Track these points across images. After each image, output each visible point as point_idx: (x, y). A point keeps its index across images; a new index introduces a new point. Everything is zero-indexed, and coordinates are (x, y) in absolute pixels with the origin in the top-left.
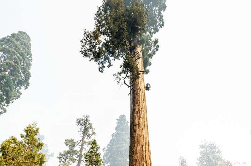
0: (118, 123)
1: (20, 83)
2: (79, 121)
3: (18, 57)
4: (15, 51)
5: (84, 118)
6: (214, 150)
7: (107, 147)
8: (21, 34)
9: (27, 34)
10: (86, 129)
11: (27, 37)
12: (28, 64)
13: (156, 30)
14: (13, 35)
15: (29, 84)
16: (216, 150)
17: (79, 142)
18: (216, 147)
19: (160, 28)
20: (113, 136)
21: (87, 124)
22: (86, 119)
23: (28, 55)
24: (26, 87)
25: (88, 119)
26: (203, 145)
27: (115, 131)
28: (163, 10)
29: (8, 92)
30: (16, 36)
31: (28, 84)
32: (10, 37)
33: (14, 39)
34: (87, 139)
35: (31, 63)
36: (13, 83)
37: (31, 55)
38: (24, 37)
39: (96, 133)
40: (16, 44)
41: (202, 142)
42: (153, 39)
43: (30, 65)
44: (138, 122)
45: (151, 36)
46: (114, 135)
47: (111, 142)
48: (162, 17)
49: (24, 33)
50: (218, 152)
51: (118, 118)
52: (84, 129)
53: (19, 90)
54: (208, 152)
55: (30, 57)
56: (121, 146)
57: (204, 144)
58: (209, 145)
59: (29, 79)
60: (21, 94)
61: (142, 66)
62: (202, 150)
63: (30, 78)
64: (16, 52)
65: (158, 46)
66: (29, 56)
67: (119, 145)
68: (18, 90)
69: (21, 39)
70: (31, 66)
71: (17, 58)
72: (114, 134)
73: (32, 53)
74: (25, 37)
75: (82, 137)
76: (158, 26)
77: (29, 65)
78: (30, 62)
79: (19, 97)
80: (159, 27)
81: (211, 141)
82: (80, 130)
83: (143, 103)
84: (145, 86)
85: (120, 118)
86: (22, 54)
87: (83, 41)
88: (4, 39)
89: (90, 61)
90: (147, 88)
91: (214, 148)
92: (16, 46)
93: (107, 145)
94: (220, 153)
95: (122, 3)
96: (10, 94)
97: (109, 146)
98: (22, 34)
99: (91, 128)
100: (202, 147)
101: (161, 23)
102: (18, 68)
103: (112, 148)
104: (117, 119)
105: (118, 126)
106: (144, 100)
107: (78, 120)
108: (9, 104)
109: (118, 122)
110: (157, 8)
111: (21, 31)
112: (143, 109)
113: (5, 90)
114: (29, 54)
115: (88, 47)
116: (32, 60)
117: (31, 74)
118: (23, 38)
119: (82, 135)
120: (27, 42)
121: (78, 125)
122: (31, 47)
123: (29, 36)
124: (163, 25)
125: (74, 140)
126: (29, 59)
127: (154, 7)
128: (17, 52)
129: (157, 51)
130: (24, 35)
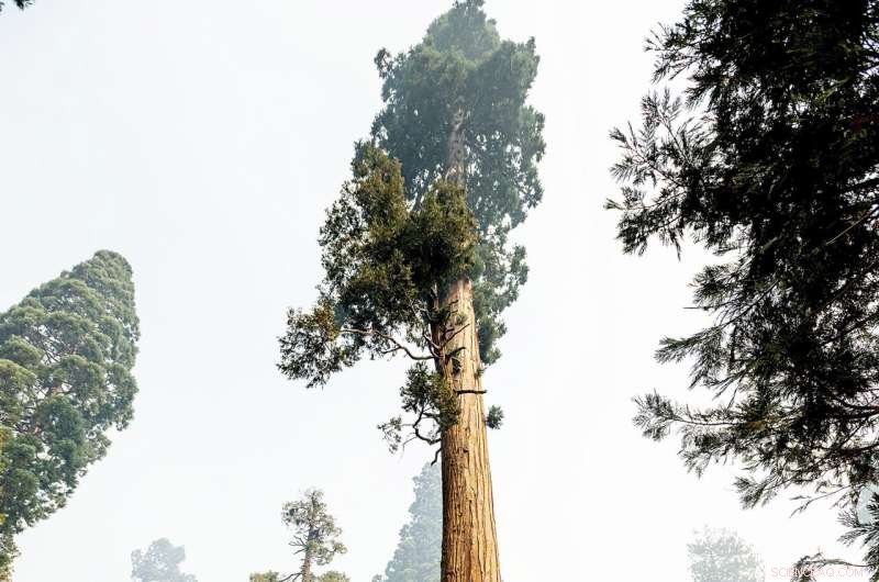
0: (417, 492)
1: (106, 414)
2: (292, 512)
3: (97, 338)
4: (89, 320)
5: (307, 500)
6: (738, 556)
7: (387, 571)
8: (102, 262)
9: (120, 259)
10: (314, 535)
11: (120, 267)
12: (128, 351)
13: (519, 218)
14: (79, 271)
15: (134, 414)
16: (743, 556)
17: (293, 577)
18: (744, 549)
19: (529, 207)
20: (403, 533)
21: (318, 518)
22: (314, 502)
23: (126, 321)
24: (123, 422)
25: (320, 501)
26: (701, 544)
27: (408, 519)
28: (535, 157)
29: (71, 451)
30: (88, 270)
31: (130, 413)
32: (72, 276)
33: (83, 283)
34: (320, 563)
35: (136, 344)
36: (83, 421)
37: (137, 320)
38: (112, 269)
39: (345, 544)
40: (90, 297)
41: (696, 533)
42: (509, 248)
43: (135, 350)
44: (459, 561)
45: (503, 241)
46: (408, 531)
47: (397, 555)
48: (533, 174)
49: (113, 255)
50: (752, 563)
51: (419, 475)
52: (307, 534)
53: (104, 433)
54: (718, 564)
55: (135, 327)
56: (431, 569)
57: (704, 539)
58: (720, 541)
59: (131, 398)
60: (108, 444)
61: (474, 353)
62: (699, 559)
63: (136, 396)
64: (91, 324)
65: (525, 270)
66: (129, 326)
67: (422, 566)
68: (98, 434)
69: (103, 278)
70: (137, 356)
71: (96, 343)
72: (406, 526)
73: (138, 314)
74: (117, 269)
75: (302, 563)
76: (522, 202)
77: (129, 355)
78: (132, 342)
79: (102, 452)
80: (525, 207)
81: (724, 529)
82: (295, 540)
83: (480, 477)
84: (487, 413)
85: (424, 473)
86: (108, 328)
87: (287, 340)
88: (53, 284)
89: (311, 385)
90: (493, 420)
91: (737, 550)
92: (90, 303)
93: (386, 566)
94: (758, 568)
95: (397, 192)
96: (75, 457)
97: (392, 570)
98: (105, 260)
99: (329, 527)
100: (698, 549)
101: (533, 193)
102: (97, 372)
103: (401, 577)
104: (414, 479)
105: (418, 500)
106: (484, 463)
107: (290, 508)
108: (75, 487)
109: (417, 487)
110: (517, 149)
111: (103, 251)
112: (480, 497)
113: (61, 448)
114: (130, 318)
115: (301, 350)
116: (138, 334)
117: (139, 385)
118: (110, 273)
119: (303, 555)
120: (120, 283)
121: (290, 524)
122: (136, 294)
123: (128, 260)
124: (538, 196)
125: (277, 574)
126: (130, 332)
127: (505, 145)
128: (93, 320)
129: (522, 283)
130: (112, 261)
